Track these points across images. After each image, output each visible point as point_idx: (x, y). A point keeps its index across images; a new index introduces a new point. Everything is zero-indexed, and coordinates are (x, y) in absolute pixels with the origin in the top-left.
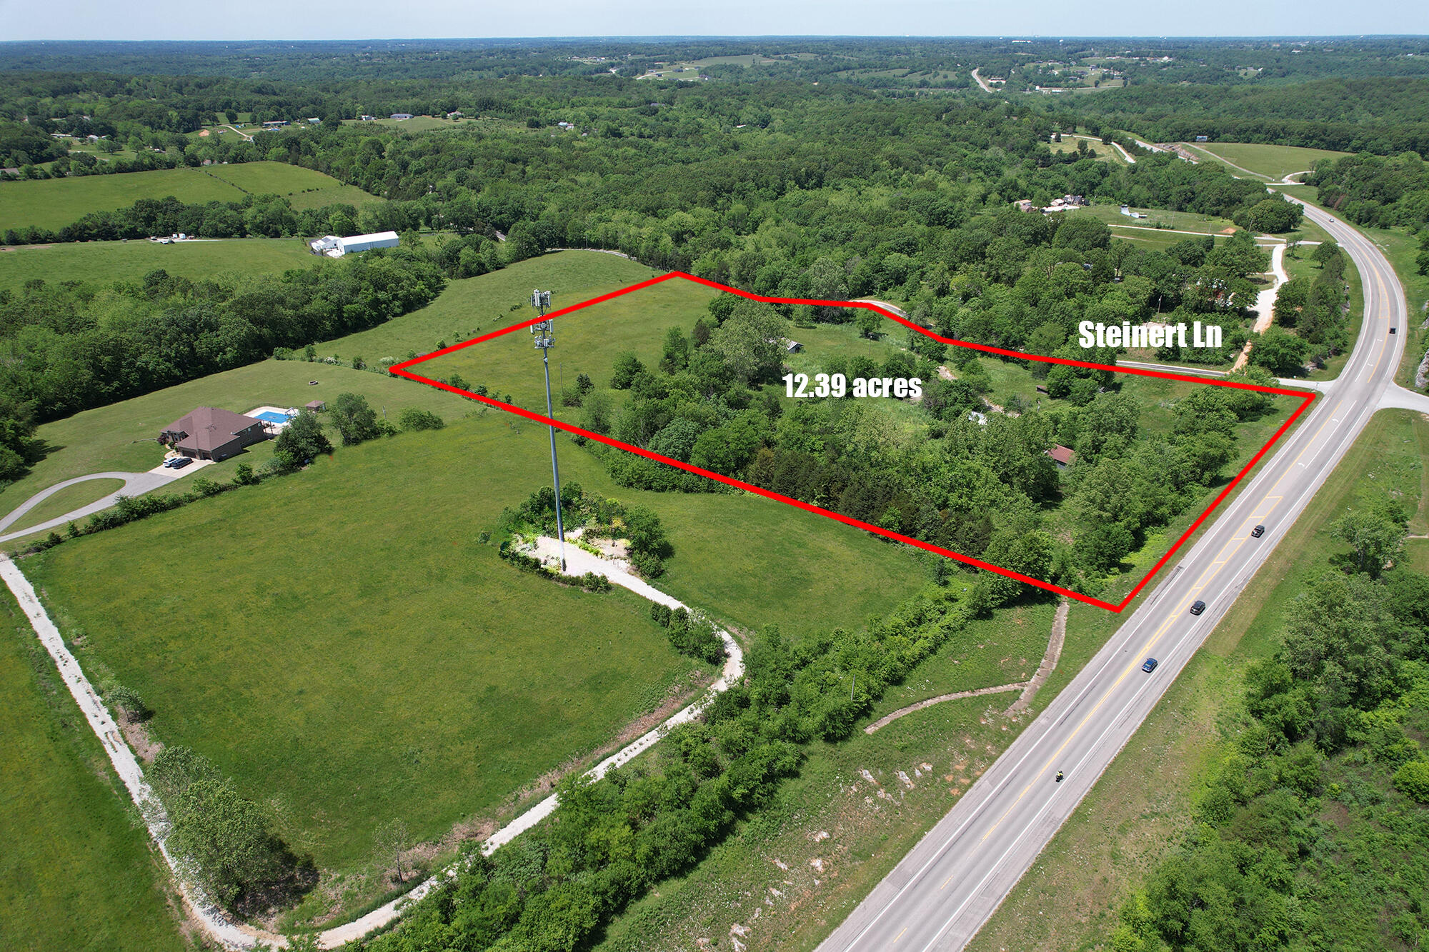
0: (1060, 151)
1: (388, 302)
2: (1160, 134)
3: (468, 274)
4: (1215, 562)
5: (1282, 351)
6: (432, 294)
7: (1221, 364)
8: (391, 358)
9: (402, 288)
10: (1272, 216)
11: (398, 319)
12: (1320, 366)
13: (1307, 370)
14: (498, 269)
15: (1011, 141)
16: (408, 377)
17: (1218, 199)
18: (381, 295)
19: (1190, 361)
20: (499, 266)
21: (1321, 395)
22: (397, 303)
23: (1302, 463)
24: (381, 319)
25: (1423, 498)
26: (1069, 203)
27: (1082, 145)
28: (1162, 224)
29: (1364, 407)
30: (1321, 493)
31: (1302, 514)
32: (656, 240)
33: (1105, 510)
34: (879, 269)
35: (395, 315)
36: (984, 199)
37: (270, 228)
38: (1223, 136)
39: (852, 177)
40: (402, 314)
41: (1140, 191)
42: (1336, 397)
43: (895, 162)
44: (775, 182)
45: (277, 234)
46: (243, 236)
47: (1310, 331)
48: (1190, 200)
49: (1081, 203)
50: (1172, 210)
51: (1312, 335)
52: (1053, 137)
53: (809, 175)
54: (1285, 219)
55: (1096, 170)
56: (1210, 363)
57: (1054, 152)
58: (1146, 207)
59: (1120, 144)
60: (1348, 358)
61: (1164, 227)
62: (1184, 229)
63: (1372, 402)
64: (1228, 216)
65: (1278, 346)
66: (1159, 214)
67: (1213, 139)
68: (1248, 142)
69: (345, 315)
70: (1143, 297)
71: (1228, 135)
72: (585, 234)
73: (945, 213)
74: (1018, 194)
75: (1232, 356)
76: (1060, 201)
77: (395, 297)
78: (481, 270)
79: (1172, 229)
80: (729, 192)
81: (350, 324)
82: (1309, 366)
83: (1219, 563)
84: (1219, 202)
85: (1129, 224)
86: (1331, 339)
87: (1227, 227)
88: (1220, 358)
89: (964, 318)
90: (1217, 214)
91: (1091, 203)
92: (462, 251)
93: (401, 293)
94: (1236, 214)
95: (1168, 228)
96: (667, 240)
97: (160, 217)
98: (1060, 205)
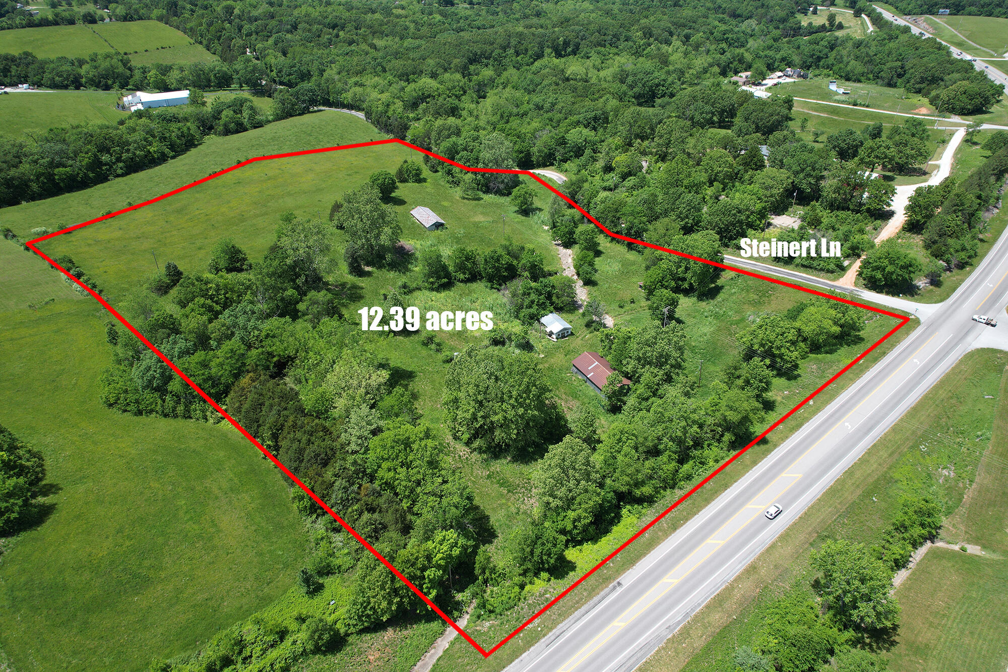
0: (810, 24)
1: (110, 165)
2: (910, 7)
3: (227, 132)
4: (665, 580)
5: (890, 268)
6: (172, 154)
7: (832, 272)
8: (43, 229)
9: (128, 151)
10: (964, 98)
11: (120, 179)
12: (935, 282)
13: (918, 288)
14: (255, 127)
15: (772, 13)
16: (37, 251)
17: (922, 77)
18: (105, 158)
19: (803, 266)
20: (258, 125)
21: (917, 322)
22: (121, 165)
23: (848, 425)
24: (102, 178)
25: (974, 486)
26: (789, 76)
27: (831, 18)
28: (859, 101)
29: (957, 344)
30: (850, 473)
31: (812, 507)
32: (388, 105)
33: (555, 497)
34: (562, 142)
35: (118, 176)
36: (705, 71)
37: (103, 82)
38: (968, 9)
39: (605, 46)
40: (122, 175)
41: (856, 66)
42: (935, 324)
43: (648, 33)
44: (534, 49)
45: (107, 88)
46: (77, 88)
47: (934, 242)
48: (900, 76)
49: (799, 76)
50: (881, 86)
51: (935, 247)
52: (811, 9)
53: (566, 44)
54: (978, 101)
55: (826, 43)
56: (822, 270)
57: (804, 23)
58: (859, 81)
59: (869, 17)
60: (970, 273)
61: (860, 105)
62: (879, 107)
63: (970, 338)
64: (925, 95)
65: (886, 262)
66: (863, 89)
67: (958, 11)
68: (989, 15)
69: (57, 177)
70: (777, 191)
71: (973, 9)
72: (342, 97)
73: (658, 85)
74: (744, 66)
75: (846, 263)
76: (780, 74)
77: (119, 160)
78: (240, 128)
79: (867, 106)
80: (487, 58)
81: (62, 184)
82: (921, 283)
83: (670, 581)
84: (923, 80)
85: (830, 100)
86: (957, 251)
87: (922, 106)
88: (832, 266)
89: (602, 202)
90: (919, 91)
91: (810, 76)
92: (224, 112)
93: (125, 156)
94: (933, 93)
95: (864, 106)
96: (398, 106)
97: (14, 69)
98: (779, 77)
